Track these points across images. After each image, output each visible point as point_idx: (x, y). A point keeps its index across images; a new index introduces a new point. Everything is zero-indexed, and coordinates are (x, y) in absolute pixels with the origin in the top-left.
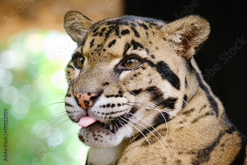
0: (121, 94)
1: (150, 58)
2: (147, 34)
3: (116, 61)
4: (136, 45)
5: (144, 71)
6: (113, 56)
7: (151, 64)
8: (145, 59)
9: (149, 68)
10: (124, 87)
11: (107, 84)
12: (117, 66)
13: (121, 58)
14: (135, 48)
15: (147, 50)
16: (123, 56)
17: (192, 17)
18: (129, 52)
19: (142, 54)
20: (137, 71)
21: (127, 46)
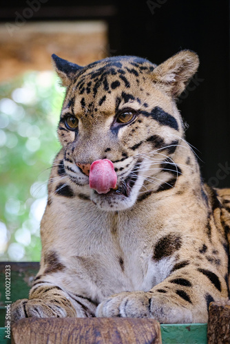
0: (125, 155)
1: (144, 109)
2: (137, 81)
3: (110, 119)
4: (126, 97)
5: (141, 124)
6: (106, 114)
7: (146, 114)
8: (139, 110)
9: (146, 120)
10: (126, 148)
11: (108, 150)
12: (112, 125)
13: (114, 114)
14: (126, 101)
15: (139, 101)
16: (116, 112)
17: (182, 52)
18: (121, 107)
19: (135, 105)
20: (134, 126)
21: (118, 101)
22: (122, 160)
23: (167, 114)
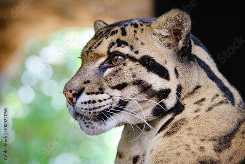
0: (101, 91)
1: (132, 54)
2: (135, 32)
3: (102, 60)
4: (120, 43)
5: (125, 67)
6: (99, 56)
7: (133, 59)
8: (127, 55)
9: (130, 64)
10: (105, 84)
11: (89, 82)
12: (102, 64)
13: (107, 57)
14: (119, 46)
15: (132, 48)
16: (108, 54)
18: (112, 50)
19: (125, 50)
20: (118, 67)
21: (112, 44)
22: (97, 93)
23: (158, 64)
